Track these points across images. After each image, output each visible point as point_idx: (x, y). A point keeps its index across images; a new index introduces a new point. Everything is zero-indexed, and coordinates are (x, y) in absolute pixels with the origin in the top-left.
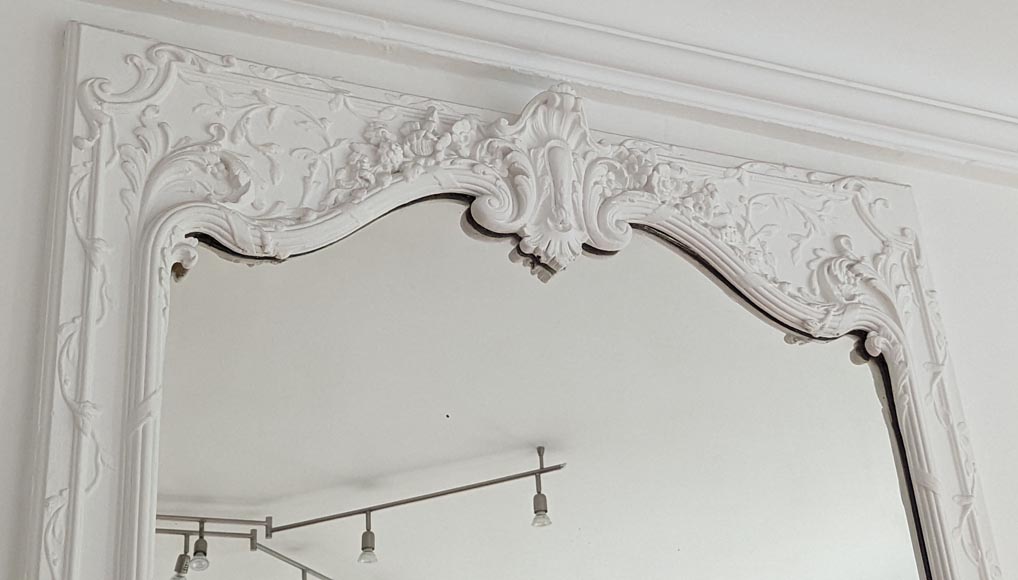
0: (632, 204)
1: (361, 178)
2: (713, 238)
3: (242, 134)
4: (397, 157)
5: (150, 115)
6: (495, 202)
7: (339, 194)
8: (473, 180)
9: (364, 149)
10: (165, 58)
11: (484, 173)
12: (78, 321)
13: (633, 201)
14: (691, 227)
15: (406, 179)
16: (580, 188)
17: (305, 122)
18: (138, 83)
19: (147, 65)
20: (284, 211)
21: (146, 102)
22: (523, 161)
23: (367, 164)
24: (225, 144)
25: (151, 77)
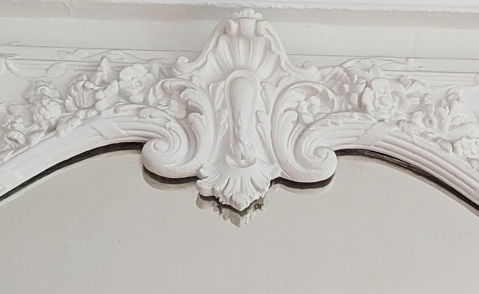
0: (336, 127)
1: (10, 139)
2: (443, 153)
4: (53, 112)
6: (162, 146)
8: (141, 125)
9: (20, 110)
11: (150, 116)
13: (336, 124)
14: (414, 143)
15: (57, 134)
16: (266, 119)
22: (198, 98)
23: (20, 124)
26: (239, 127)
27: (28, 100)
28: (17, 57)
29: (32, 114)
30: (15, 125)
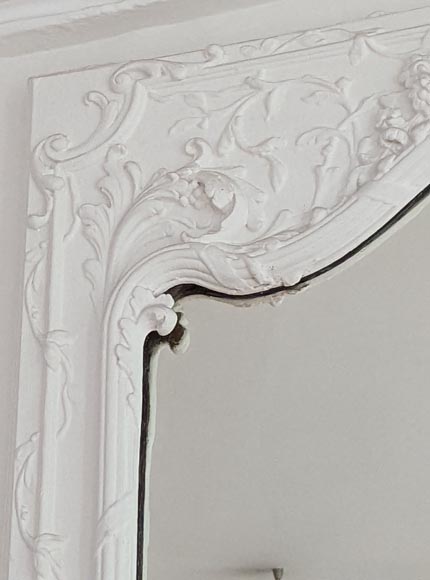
1: (390, 141)
3: (230, 141)
5: (115, 157)
9: (394, 100)
10: (127, 82)
12: (35, 439)
17: (313, 94)
18: (100, 123)
19: (111, 96)
21: (106, 145)
23: (397, 120)
24: (207, 161)
25: (114, 111)
27: (403, 84)
28: (379, 31)
29: (411, 101)
30: (391, 121)
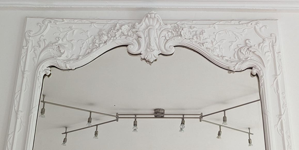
0: (175, 41)
1: (95, 45)
2: (200, 47)
3: (65, 39)
4: (105, 38)
5: (42, 37)
6: (132, 46)
7: (89, 51)
8: (127, 41)
9: (97, 37)
10: (46, 23)
11: (129, 39)
12: (19, 92)
14: (193, 44)
15: (106, 44)
16: (157, 39)
17: (82, 33)
18: (40, 30)
19: (43, 25)
20: (74, 57)
21: (41, 35)
22: (141, 34)
23: (97, 41)
24: (60, 42)
25: (43, 28)
26: (150, 42)
27: (99, 35)
28: (96, 23)
29: (100, 39)
